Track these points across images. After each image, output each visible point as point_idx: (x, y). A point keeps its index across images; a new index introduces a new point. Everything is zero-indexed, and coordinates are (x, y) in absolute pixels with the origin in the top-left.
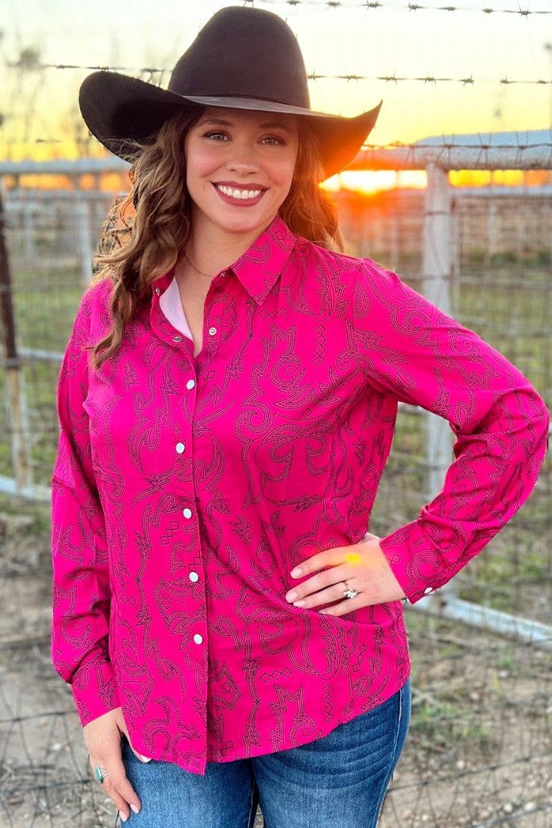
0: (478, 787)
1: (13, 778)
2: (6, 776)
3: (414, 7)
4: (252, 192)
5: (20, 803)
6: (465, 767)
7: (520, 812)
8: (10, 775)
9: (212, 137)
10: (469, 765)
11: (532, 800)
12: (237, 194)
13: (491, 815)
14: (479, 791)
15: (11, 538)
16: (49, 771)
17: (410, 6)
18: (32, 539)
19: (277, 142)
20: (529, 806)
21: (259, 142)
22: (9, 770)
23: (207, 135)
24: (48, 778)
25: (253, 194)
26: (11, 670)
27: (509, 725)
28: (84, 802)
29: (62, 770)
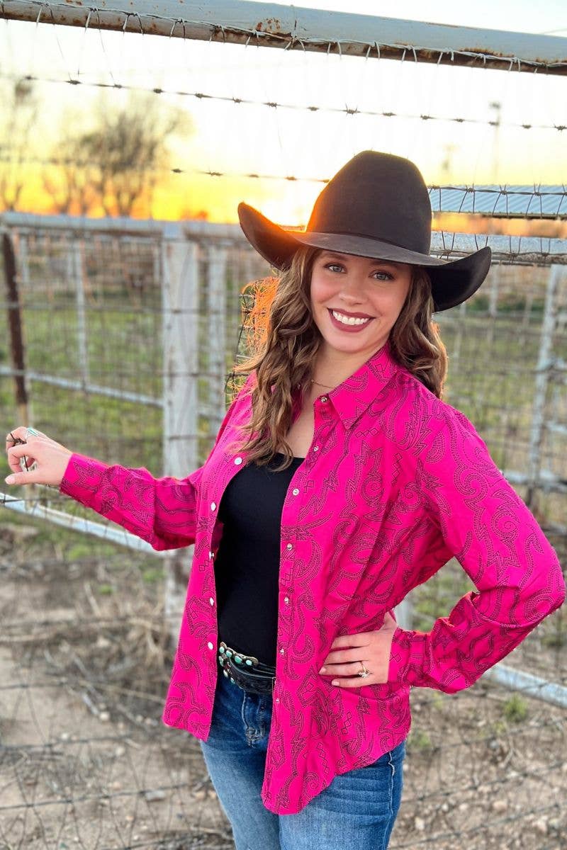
0: (420, 788)
1: (29, 762)
2: (23, 759)
3: (425, 118)
4: (358, 320)
5: (36, 784)
6: (409, 770)
7: (455, 811)
8: (26, 759)
9: (331, 268)
10: (413, 768)
11: (467, 801)
12: (345, 320)
13: (431, 812)
14: (421, 791)
15: (19, 547)
16: (57, 757)
17: (422, 117)
18: (36, 548)
19: (387, 278)
20: (463, 807)
21: (371, 276)
22: (25, 755)
23: (327, 266)
24: (58, 764)
25: (359, 321)
26: (23, 666)
27: (447, 734)
28: (89, 785)
29: (70, 757)
